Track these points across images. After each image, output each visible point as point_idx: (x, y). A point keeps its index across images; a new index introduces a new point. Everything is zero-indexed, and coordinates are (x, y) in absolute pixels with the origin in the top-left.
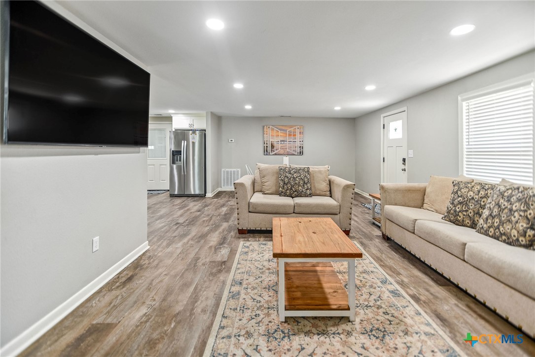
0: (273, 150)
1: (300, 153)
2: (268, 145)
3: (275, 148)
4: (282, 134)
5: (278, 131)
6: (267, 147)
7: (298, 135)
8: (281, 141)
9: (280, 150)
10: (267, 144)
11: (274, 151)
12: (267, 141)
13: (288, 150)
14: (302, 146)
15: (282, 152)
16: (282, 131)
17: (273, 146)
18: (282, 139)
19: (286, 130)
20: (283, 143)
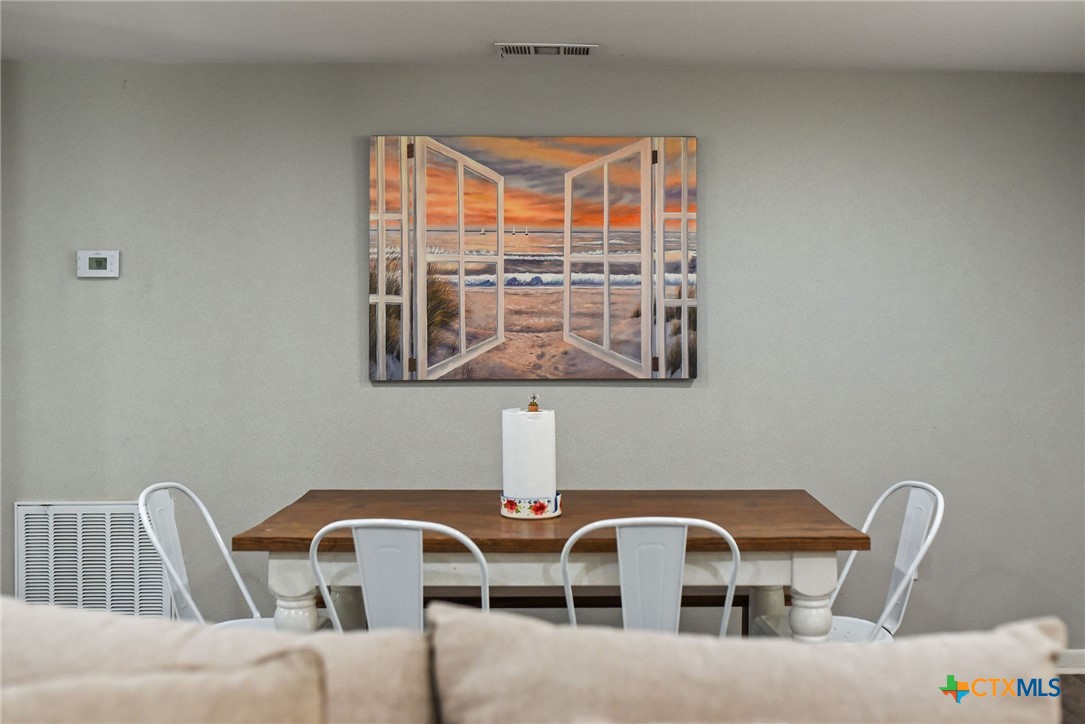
0: (448, 337)
1: (674, 364)
2: (403, 300)
3: (461, 325)
4: (519, 209)
5: (485, 181)
6: (394, 311)
7: (653, 216)
8: (512, 265)
9: (501, 337)
10: (393, 289)
11: (454, 350)
12: (394, 263)
13: (569, 339)
14: (686, 303)
15: (520, 353)
16: (520, 184)
17: (442, 310)
18: (522, 245)
19: (558, 173)
20: (528, 284)
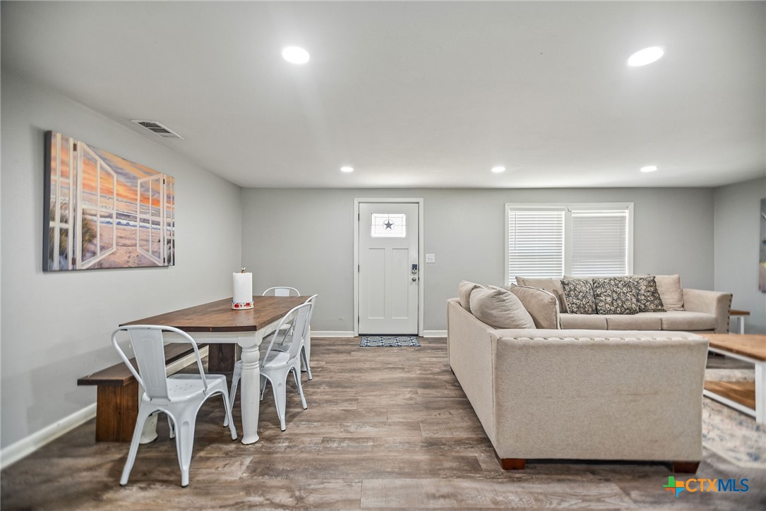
0: (91, 247)
1: (169, 261)
2: (69, 226)
3: (98, 241)
4: (122, 190)
5: (109, 174)
6: (64, 232)
7: (163, 203)
8: (119, 215)
9: (114, 248)
10: (64, 220)
11: (94, 254)
12: (64, 206)
13: (139, 250)
14: (172, 238)
15: (121, 257)
16: (122, 179)
17: (89, 234)
18: (124, 209)
19: (135, 178)
20: (125, 225)
